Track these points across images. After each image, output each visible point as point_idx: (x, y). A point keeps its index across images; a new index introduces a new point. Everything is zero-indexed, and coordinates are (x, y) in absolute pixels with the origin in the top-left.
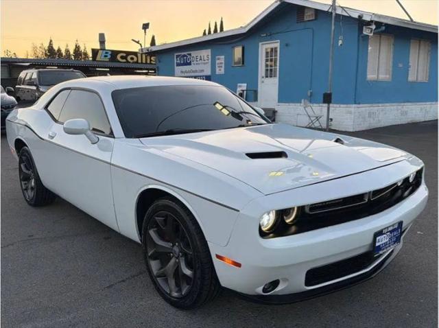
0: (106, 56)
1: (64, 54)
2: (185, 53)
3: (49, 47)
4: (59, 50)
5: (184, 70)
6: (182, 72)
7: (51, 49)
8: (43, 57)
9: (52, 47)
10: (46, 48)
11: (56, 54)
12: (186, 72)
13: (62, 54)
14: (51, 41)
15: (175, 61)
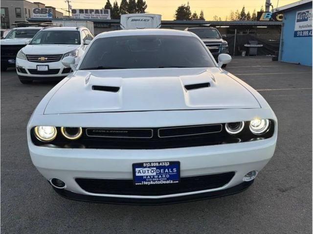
0: (267, 17)
1: (251, 17)
2: (304, 11)
3: (241, 12)
4: (248, 14)
5: (302, 25)
6: (300, 27)
7: (243, 14)
8: (237, 19)
9: (244, 12)
10: (240, 13)
11: (245, 17)
12: (303, 27)
13: (250, 17)
14: (244, 8)
15: (297, 18)
